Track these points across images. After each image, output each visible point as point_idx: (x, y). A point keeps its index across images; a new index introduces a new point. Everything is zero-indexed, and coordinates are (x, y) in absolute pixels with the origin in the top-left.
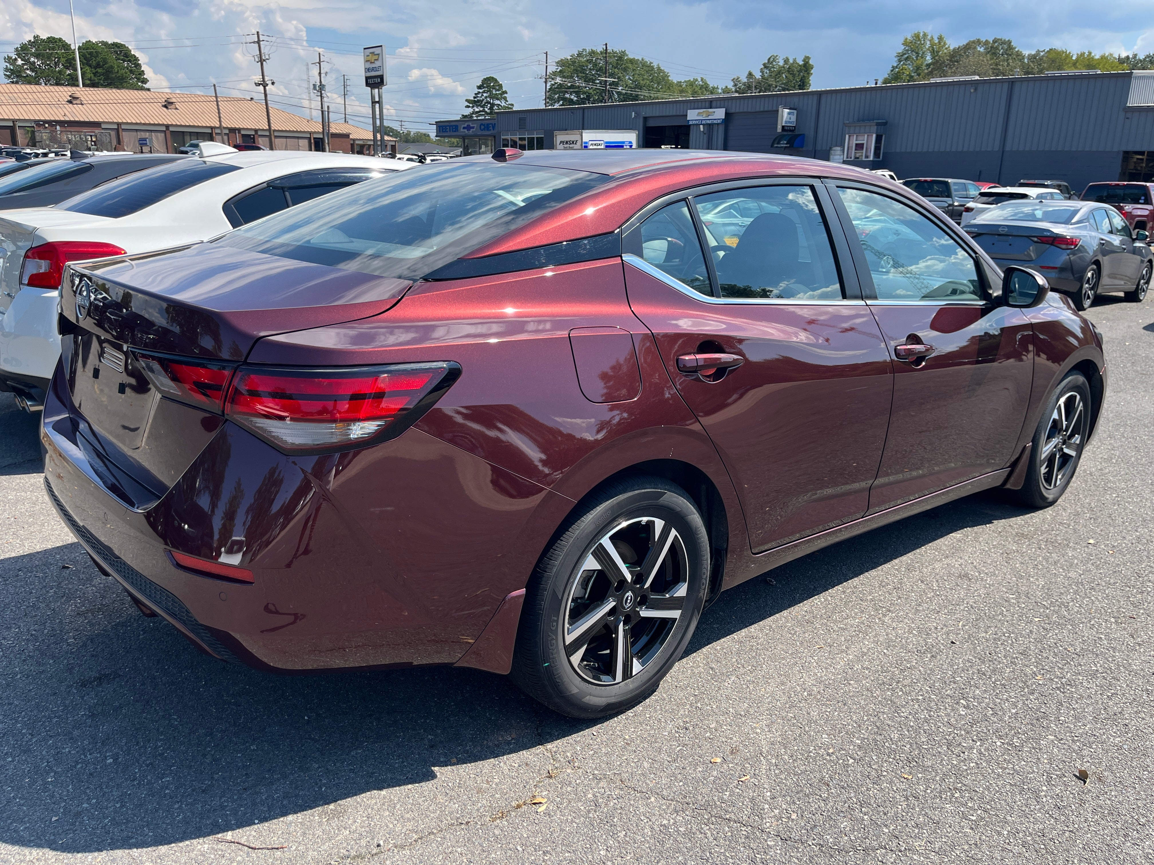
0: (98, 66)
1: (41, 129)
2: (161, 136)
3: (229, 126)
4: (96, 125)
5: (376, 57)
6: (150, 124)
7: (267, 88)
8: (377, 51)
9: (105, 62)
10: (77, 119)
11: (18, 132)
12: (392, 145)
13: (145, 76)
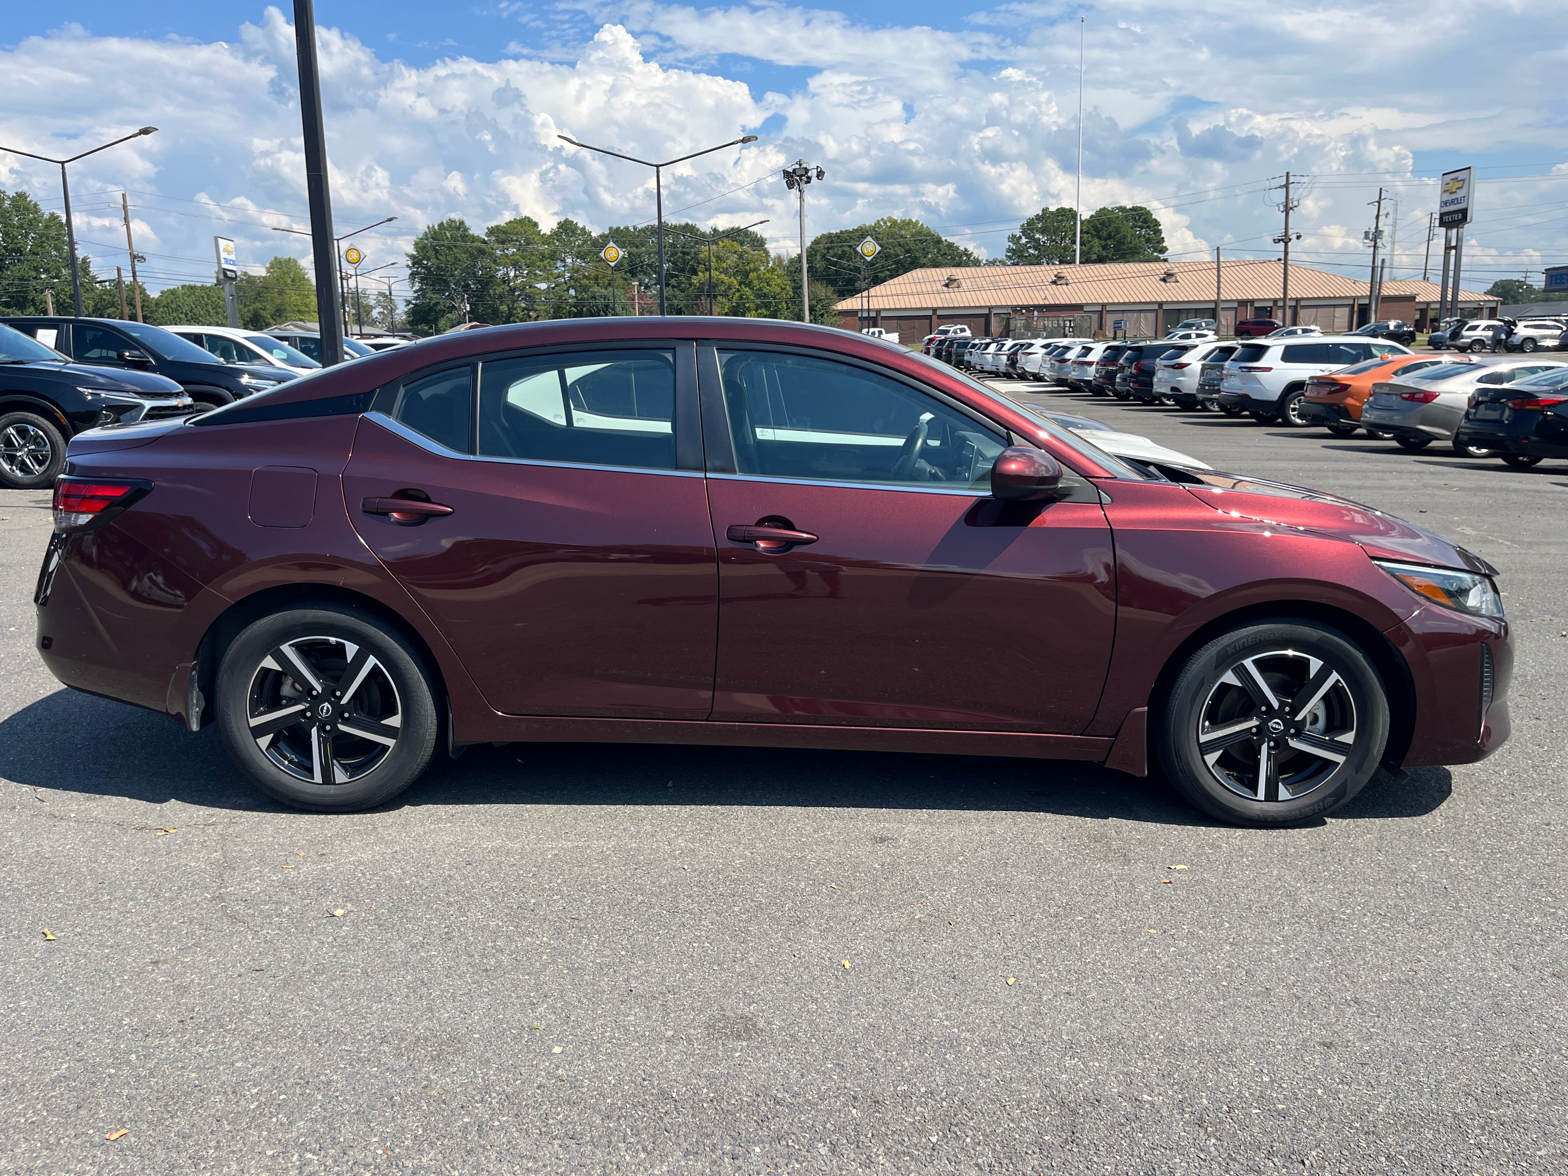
0: (1110, 237)
1: (1017, 316)
2: (1151, 316)
3: (1240, 298)
4: (1078, 307)
5: (1459, 184)
6: (1141, 303)
7: (1289, 244)
8: (1461, 175)
9: (1118, 231)
10: (1057, 302)
11: (993, 319)
12: (1490, 308)
13: (1164, 244)
